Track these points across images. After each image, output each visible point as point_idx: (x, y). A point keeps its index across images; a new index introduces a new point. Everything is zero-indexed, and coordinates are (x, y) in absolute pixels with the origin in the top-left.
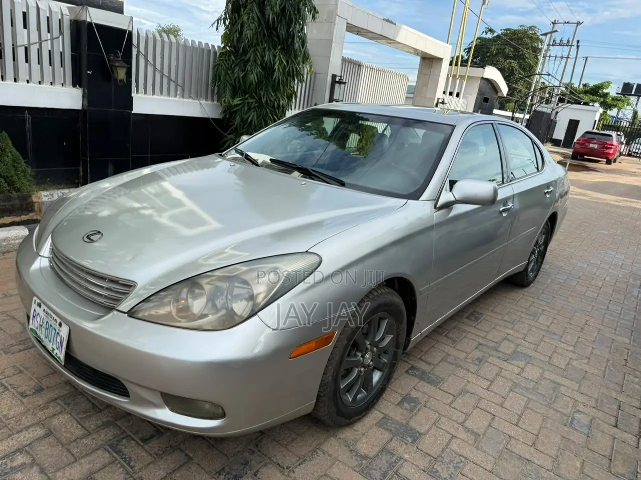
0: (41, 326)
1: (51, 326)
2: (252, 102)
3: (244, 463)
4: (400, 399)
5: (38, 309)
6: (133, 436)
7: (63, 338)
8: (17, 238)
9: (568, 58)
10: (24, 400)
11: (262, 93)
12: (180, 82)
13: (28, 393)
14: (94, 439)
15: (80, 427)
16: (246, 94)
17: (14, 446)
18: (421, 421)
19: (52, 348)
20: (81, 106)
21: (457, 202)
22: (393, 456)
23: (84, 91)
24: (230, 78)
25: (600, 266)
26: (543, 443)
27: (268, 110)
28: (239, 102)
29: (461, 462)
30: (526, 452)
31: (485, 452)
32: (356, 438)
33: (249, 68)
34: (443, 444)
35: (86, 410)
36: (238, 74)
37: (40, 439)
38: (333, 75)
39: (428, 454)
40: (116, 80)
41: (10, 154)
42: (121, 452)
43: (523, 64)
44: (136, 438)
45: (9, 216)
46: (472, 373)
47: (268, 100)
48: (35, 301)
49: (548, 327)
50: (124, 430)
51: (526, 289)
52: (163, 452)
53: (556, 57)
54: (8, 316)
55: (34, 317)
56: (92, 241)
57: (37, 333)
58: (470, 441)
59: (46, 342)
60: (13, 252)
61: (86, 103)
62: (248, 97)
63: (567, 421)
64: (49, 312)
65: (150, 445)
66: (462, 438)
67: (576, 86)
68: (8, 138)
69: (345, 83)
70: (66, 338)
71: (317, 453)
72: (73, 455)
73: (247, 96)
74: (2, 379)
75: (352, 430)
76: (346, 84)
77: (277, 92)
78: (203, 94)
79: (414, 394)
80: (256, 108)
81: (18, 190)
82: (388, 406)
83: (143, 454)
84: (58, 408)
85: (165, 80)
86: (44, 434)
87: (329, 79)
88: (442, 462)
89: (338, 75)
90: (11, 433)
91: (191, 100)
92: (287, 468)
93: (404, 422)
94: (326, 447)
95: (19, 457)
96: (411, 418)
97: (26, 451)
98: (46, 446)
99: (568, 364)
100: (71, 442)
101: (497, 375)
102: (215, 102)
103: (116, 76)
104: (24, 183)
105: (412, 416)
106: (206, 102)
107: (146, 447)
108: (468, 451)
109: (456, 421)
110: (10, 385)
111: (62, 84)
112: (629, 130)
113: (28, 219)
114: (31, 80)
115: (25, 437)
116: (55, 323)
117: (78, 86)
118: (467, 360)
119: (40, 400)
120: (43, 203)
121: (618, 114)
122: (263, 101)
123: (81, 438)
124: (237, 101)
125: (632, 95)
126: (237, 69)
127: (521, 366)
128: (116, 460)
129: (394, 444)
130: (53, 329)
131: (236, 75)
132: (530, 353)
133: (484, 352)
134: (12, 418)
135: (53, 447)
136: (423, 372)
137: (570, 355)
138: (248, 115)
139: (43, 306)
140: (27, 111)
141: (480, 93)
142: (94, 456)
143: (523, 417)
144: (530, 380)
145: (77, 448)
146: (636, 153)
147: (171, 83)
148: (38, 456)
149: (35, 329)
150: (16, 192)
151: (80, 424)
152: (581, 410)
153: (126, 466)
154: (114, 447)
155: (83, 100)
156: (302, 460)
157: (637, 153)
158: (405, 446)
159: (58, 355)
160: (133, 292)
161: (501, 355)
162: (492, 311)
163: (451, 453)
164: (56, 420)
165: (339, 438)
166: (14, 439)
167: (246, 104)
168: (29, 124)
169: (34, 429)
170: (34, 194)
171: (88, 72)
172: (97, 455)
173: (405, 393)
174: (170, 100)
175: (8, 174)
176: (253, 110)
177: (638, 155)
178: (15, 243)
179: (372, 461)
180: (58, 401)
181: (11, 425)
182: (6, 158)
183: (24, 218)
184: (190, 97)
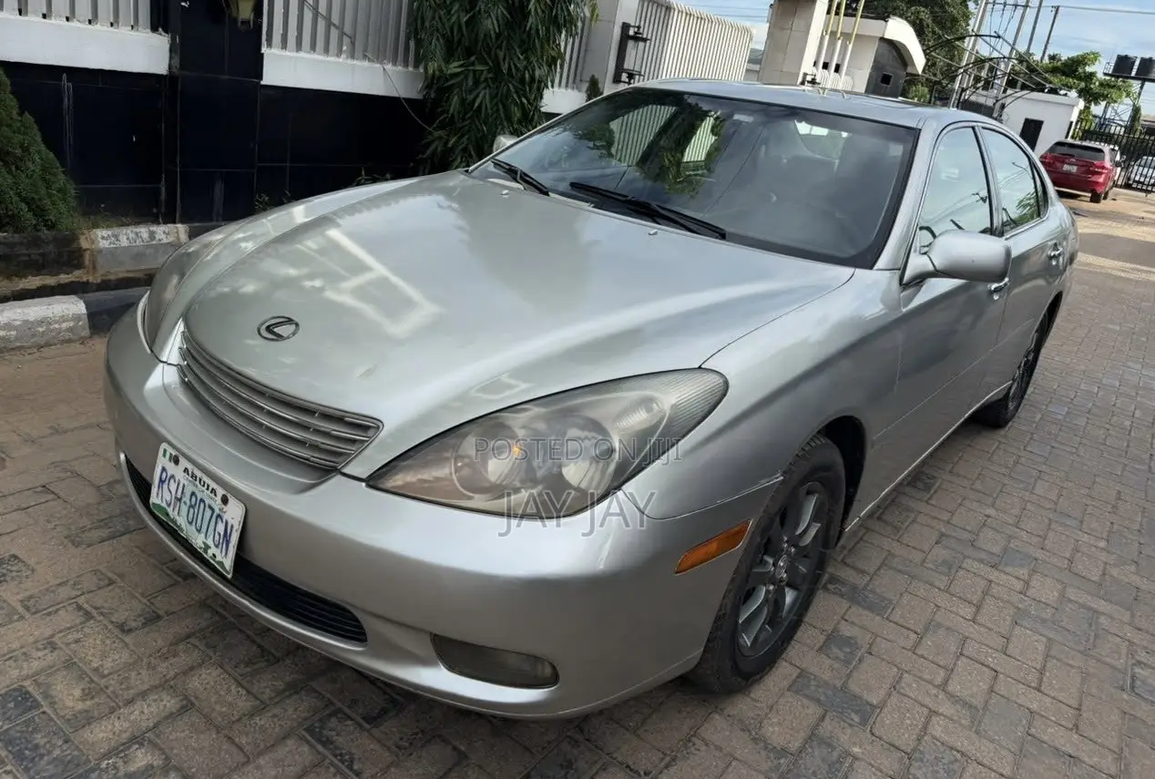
0: (180, 500)
1: (202, 500)
2: (482, 71)
3: (565, 764)
4: (822, 638)
5: (171, 468)
6: (347, 711)
7: (232, 527)
8: (64, 319)
9: (1026, 6)
10: (128, 639)
11: (501, 54)
12: (347, 29)
13: (134, 624)
14: (275, 716)
15: (244, 692)
16: (469, 57)
17: (126, 731)
18: (869, 682)
19: (204, 543)
20: (167, 67)
21: (937, 273)
22: (832, 751)
23: (173, 39)
24: (443, 25)
25: (1120, 391)
26: (1092, 724)
27: (510, 85)
28: (459, 70)
29: (956, 760)
30: (1067, 742)
31: (992, 741)
32: (759, 715)
33: (482, 7)
34: (916, 725)
35: (249, 659)
36: (459, 16)
37: (171, 717)
38: (624, 23)
39: (893, 746)
40: (235, 20)
41: (37, 157)
42: (332, 743)
43: (940, 16)
44: (353, 715)
45: (36, 276)
46: (939, 589)
47: (513, 67)
48: (165, 451)
49: (1056, 504)
50: (329, 699)
51: (1002, 432)
52: (411, 744)
53: (1005, 4)
54: (66, 470)
55: (161, 481)
56: (279, 337)
57: (168, 515)
58: (963, 722)
59: (189, 531)
60: (55, 345)
61: (177, 62)
62: (474, 62)
63: (1124, 681)
64: (199, 474)
65: (382, 728)
66: (949, 715)
67: (1037, 57)
68: (35, 126)
69: (645, 40)
70: (237, 527)
71: (694, 744)
72: (240, 748)
73: (473, 58)
74: (78, 596)
75: (749, 700)
76: (648, 42)
77: (530, 53)
78: (389, 53)
79: (846, 630)
80: (490, 80)
81: (52, 226)
82: (803, 653)
83: (372, 746)
84: (196, 655)
85: (321, 24)
86: (178, 706)
87: (617, 31)
88: (922, 761)
89: (633, 24)
90: (113, 704)
91: (366, 63)
92: (645, 774)
93: (839, 684)
94: (708, 732)
95: (139, 753)
96: (849, 676)
97: (150, 742)
98: (187, 732)
99: (1104, 574)
100: (233, 722)
101: (985, 593)
102: (411, 69)
103: (234, 14)
104: (64, 212)
105: (851, 671)
106: (394, 68)
107: (375, 731)
108: (964, 741)
109: (930, 682)
110: (96, 608)
111: (132, 27)
112: (1124, 141)
113: (72, 282)
114: (74, 17)
115: (143, 712)
116: (213, 495)
117: (160, 29)
118: (925, 564)
119: (158, 638)
120: (100, 251)
121: (1105, 112)
122: (503, 68)
123: (251, 716)
124: (454, 67)
125: (1133, 78)
126: (456, 7)
127: (1022, 577)
128: (325, 757)
129: (827, 727)
130: (207, 509)
131: (454, 19)
132: (1032, 551)
133: (954, 550)
134: (110, 674)
135: (202, 733)
136: (854, 588)
137: (1103, 556)
138: (475, 93)
139: (184, 463)
140: (65, 75)
141: (877, 66)
142: (281, 752)
143: (1048, 674)
144: (1044, 603)
145: (247, 735)
146: (1141, 183)
147: (333, 29)
148: (175, 751)
149: (164, 505)
150: (48, 229)
151: (243, 687)
152: (1143, 660)
153: (347, 771)
154: (315, 732)
155: (171, 58)
156: (668, 759)
157: (1143, 183)
158: (849, 731)
159: (219, 558)
160: (377, 440)
161: (983, 555)
162: (951, 472)
163: (935, 745)
164: (195, 678)
165: (729, 716)
166: (122, 717)
167: (471, 74)
168: (69, 100)
169: (156, 697)
170: (83, 234)
171: (183, 4)
172: (287, 749)
173: (829, 628)
174: (329, 62)
175: (34, 195)
176: (483, 86)
177: (1144, 188)
178: (60, 329)
179: (796, 760)
180: (192, 640)
181: (111, 689)
182: (30, 164)
183: (64, 278)
184: (365, 57)
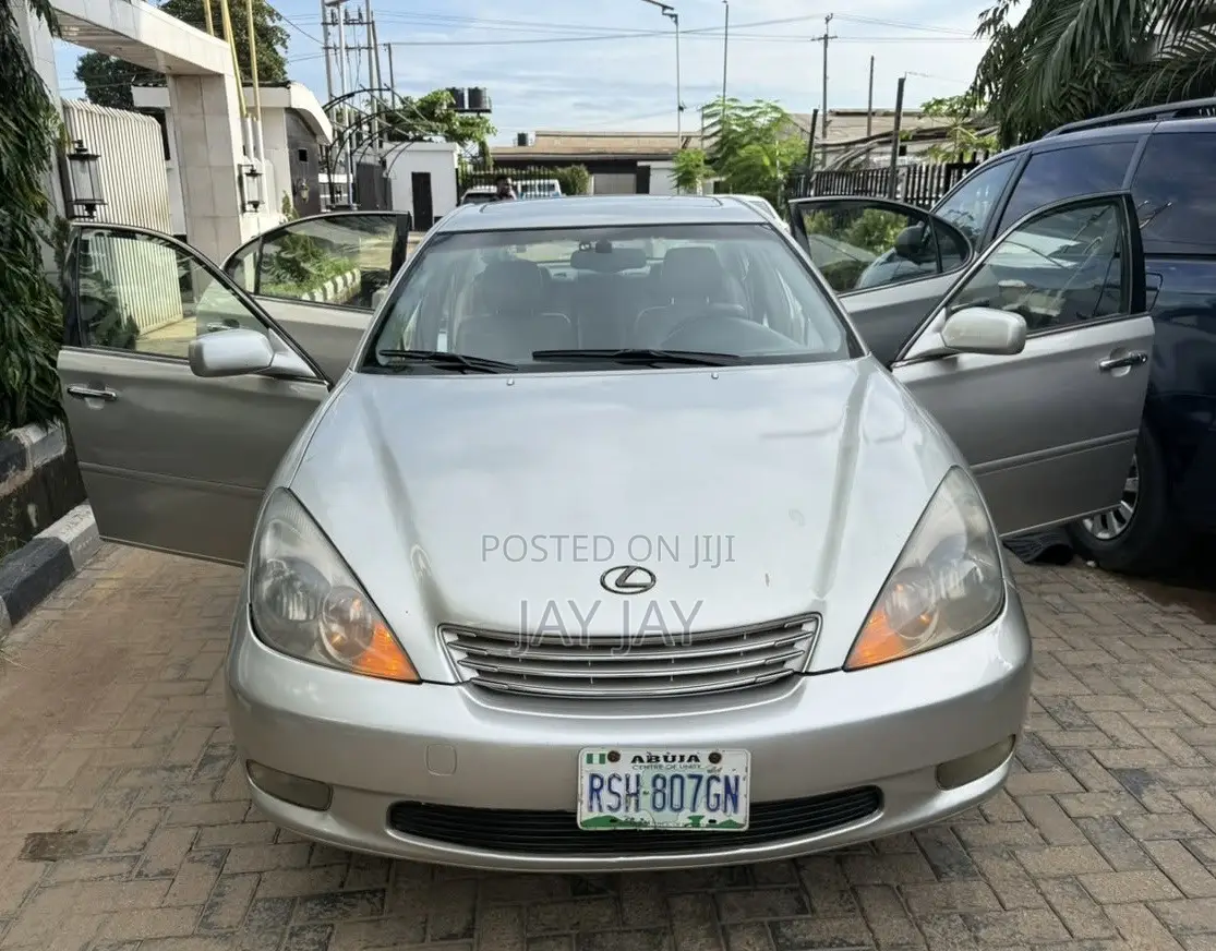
0: (635, 795)
1: (675, 777)
5: (607, 769)
6: (779, 918)
7: (738, 778)
19: (691, 819)
42: (813, 943)
44: (789, 917)
48: (590, 756)
55: (594, 791)
57: (618, 822)
59: (660, 820)
64: (661, 753)
65: (819, 910)
69: (95, 157)
70: (746, 776)
83: (835, 924)
116: (693, 764)
130: (688, 782)
141: (292, 144)
149: (607, 815)
159: (723, 821)
